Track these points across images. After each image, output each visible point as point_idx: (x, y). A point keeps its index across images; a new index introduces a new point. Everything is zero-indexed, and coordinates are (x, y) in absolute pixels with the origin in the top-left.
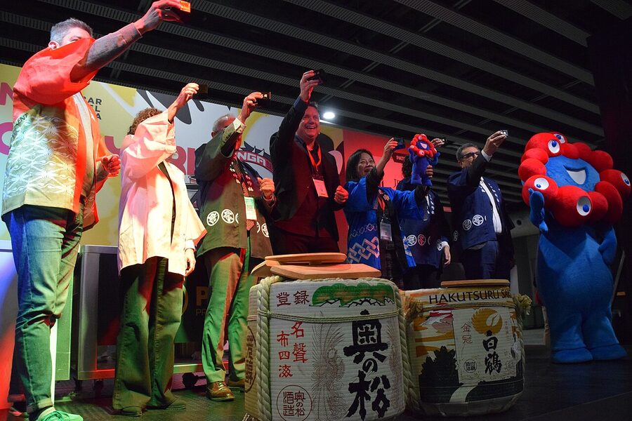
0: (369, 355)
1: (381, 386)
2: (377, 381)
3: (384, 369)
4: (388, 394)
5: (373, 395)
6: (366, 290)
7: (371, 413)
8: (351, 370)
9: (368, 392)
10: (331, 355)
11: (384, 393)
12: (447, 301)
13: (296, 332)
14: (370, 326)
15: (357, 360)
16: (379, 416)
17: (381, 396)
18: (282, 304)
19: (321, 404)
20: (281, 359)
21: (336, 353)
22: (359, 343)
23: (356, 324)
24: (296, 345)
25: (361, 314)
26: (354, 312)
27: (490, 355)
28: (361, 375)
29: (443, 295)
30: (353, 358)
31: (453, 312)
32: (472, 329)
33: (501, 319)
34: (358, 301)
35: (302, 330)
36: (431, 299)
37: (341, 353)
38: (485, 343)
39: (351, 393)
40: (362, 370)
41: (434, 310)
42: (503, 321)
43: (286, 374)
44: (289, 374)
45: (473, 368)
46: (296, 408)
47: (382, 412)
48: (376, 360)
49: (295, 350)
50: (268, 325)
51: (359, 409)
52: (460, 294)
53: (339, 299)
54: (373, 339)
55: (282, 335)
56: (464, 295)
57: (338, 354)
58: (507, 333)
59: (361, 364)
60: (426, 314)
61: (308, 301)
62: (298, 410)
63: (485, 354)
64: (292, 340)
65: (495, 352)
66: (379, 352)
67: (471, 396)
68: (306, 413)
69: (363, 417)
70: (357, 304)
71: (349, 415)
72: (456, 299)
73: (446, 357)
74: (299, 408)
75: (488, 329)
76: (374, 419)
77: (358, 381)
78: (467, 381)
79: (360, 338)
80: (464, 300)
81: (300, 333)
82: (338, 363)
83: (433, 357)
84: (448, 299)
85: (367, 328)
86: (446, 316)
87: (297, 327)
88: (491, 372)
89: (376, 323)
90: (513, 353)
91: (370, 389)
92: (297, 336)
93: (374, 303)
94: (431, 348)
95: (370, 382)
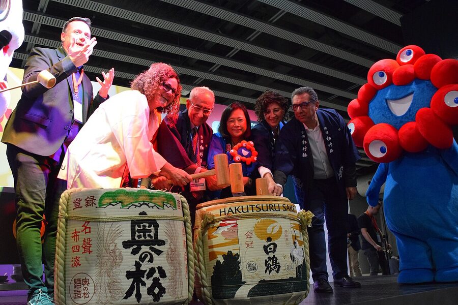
0: (145, 249)
1: (157, 275)
2: (152, 271)
3: (159, 261)
4: (164, 282)
5: (149, 282)
6: (144, 196)
7: (146, 298)
8: (129, 260)
9: (144, 279)
10: (112, 248)
11: (160, 282)
12: (233, 213)
13: (85, 229)
14: (147, 225)
15: (134, 252)
16: (154, 300)
17: (156, 283)
18: (76, 208)
19: (103, 288)
20: (73, 252)
21: (115, 246)
22: (137, 238)
23: (134, 223)
24: (84, 240)
25: (139, 214)
26: (134, 213)
27: (269, 258)
28: (138, 265)
29: (230, 208)
30: (130, 250)
31: (238, 222)
32: (254, 236)
33: (281, 228)
34: (137, 204)
35: (90, 228)
36: (221, 212)
37: (120, 246)
38: (265, 248)
39: (128, 279)
40: (138, 260)
41: (223, 221)
42: (283, 230)
43: (77, 264)
44: (78, 264)
45: (254, 269)
46: (83, 292)
47: (157, 297)
48: (153, 253)
49: (84, 244)
50: (66, 226)
51: (135, 292)
52: (245, 207)
53: (120, 202)
54: (149, 236)
55: (75, 233)
56: (247, 208)
57: (117, 247)
58: (287, 240)
59: (138, 256)
60: (217, 224)
61: (95, 204)
62: (84, 293)
63: (266, 257)
64: (82, 236)
65: (274, 256)
66: (156, 247)
67: (252, 293)
68: (90, 295)
69: (139, 300)
70: (136, 206)
71: (126, 298)
72: (241, 211)
73: (232, 260)
74: (85, 291)
75: (268, 236)
76: (149, 302)
77: (135, 270)
78: (249, 280)
79: (137, 234)
80: (248, 211)
81: (88, 230)
82: (117, 254)
83: (221, 260)
84: (234, 211)
85: (144, 226)
86: (232, 225)
87: (85, 225)
88: (270, 272)
89: (154, 222)
90: (293, 258)
91: (145, 276)
92: (86, 233)
93: (152, 207)
94: (219, 253)
95: (146, 271)
